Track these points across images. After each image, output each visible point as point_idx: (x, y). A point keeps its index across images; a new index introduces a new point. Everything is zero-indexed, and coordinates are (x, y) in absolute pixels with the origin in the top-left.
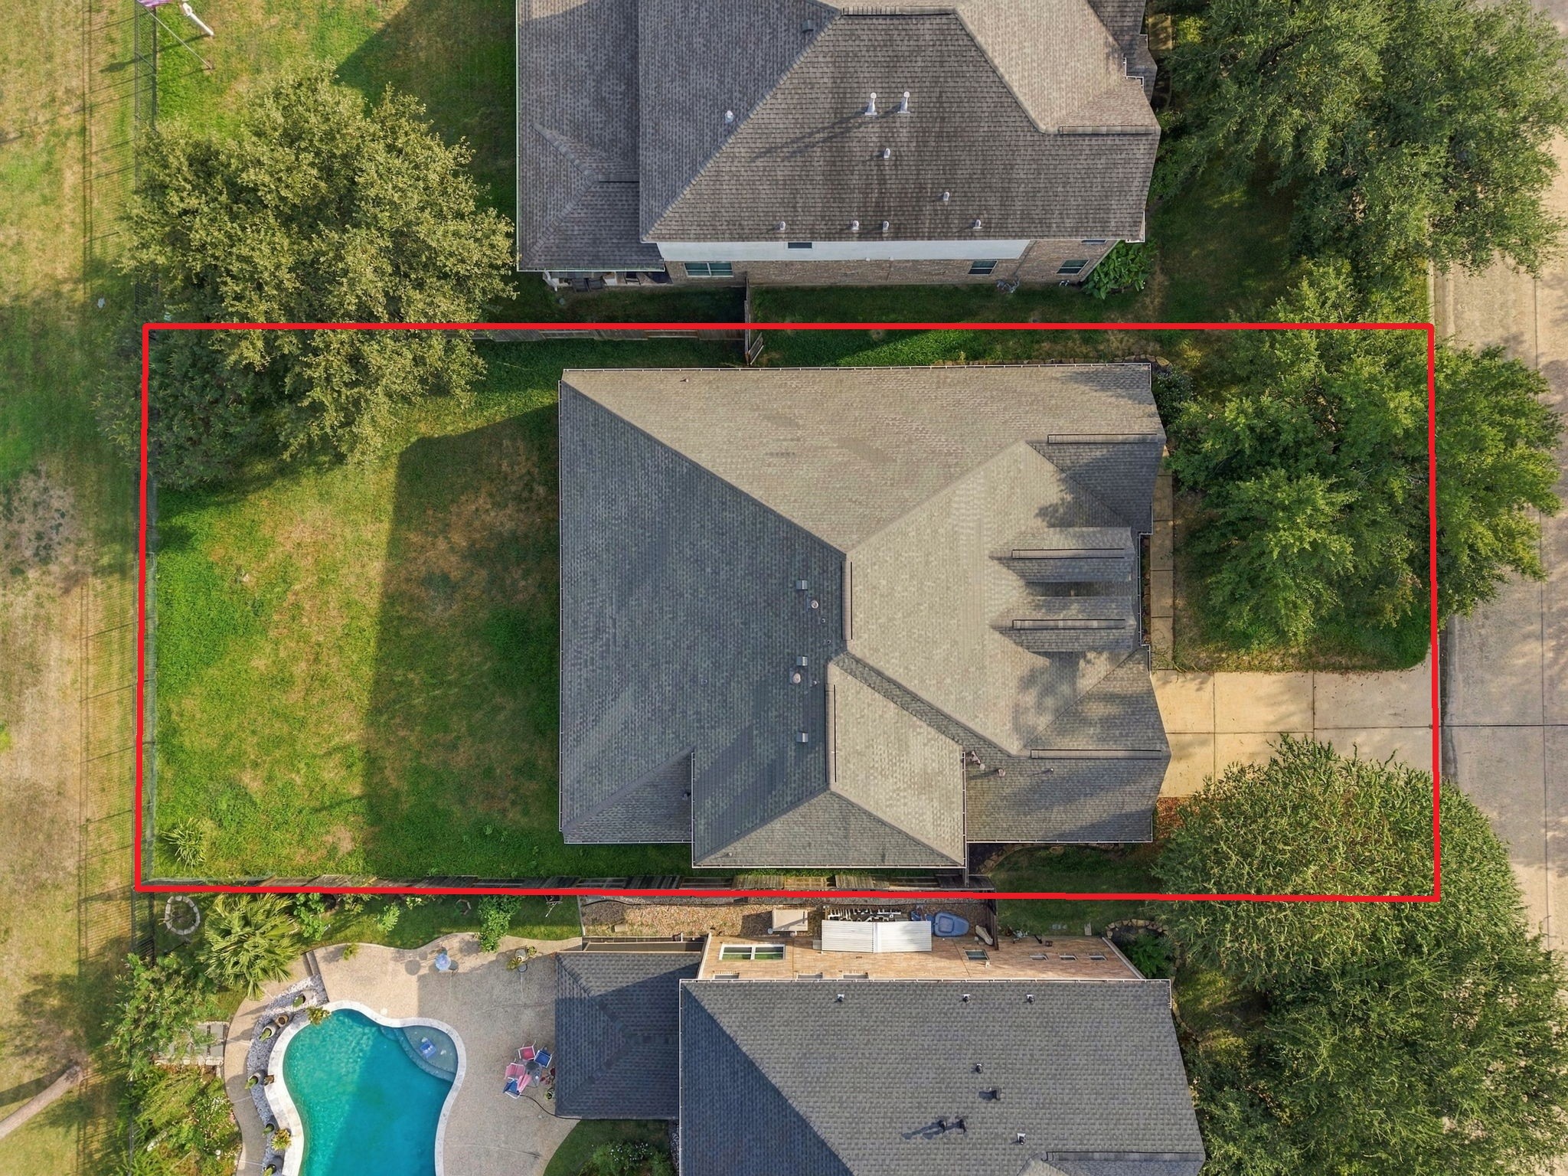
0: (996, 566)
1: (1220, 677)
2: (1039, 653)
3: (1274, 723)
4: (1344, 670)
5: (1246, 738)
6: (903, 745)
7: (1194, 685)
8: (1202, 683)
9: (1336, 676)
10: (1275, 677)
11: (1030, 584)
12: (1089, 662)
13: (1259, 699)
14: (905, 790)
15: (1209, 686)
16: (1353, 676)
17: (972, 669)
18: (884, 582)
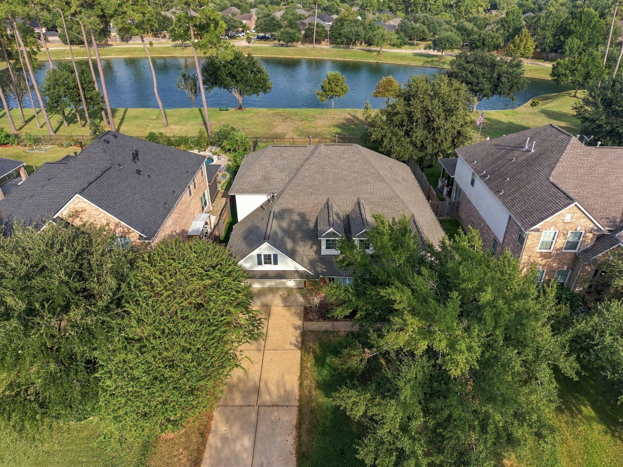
0: (355, 201)
1: (298, 353)
2: (317, 220)
3: (266, 384)
4: (299, 427)
5: (258, 367)
6: (282, 170)
7: (293, 340)
8: (295, 345)
9: (295, 422)
10: (296, 384)
11: (348, 217)
12: (311, 247)
13: (283, 377)
14: (265, 171)
15: (293, 347)
16: (294, 432)
17: (311, 190)
18: (346, 156)
